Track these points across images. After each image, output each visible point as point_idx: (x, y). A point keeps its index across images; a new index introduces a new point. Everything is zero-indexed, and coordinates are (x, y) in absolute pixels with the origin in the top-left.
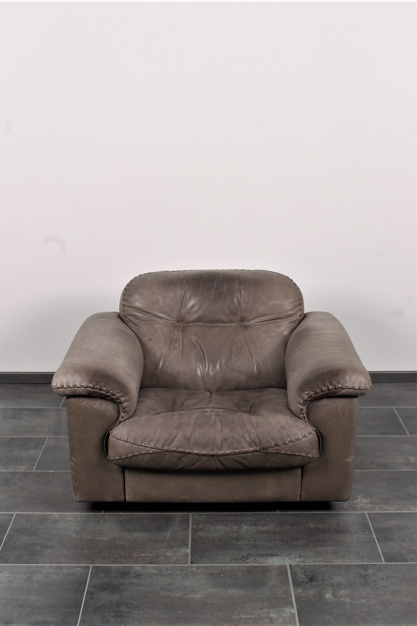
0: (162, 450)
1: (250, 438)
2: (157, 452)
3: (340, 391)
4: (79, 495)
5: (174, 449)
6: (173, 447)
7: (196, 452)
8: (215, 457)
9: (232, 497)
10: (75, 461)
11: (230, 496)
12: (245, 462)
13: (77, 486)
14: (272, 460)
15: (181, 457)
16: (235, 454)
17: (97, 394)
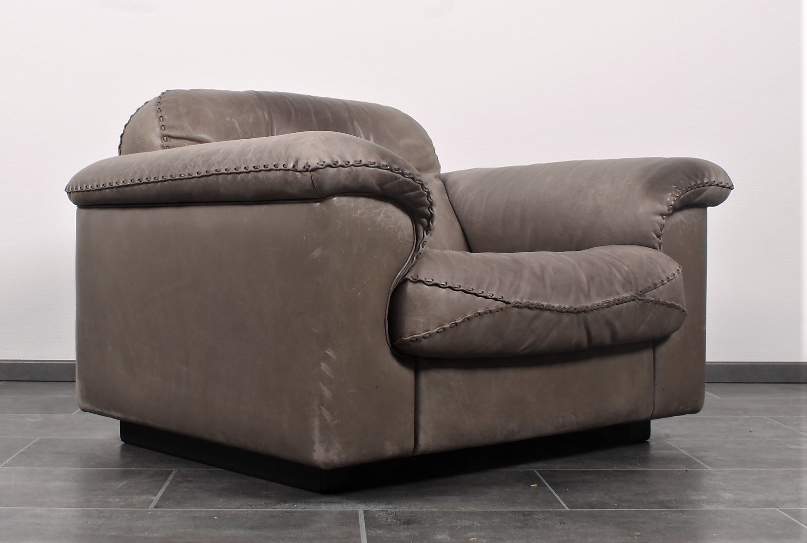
0: (509, 303)
1: (621, 273)
2: (501, 309)
3: (704, 191)
4: (338, 446)
5: (525, 301)
6: (522, 299)
7: (556, 305)
8: (581, 315)
9: (575, 416)
10: (335, 358)
11: (573, 414)
12: (618, 325)
13: (336, 421)
14: (648, 319)
15: (535, 317)
16: (609, 305)
17: (395, 182)
